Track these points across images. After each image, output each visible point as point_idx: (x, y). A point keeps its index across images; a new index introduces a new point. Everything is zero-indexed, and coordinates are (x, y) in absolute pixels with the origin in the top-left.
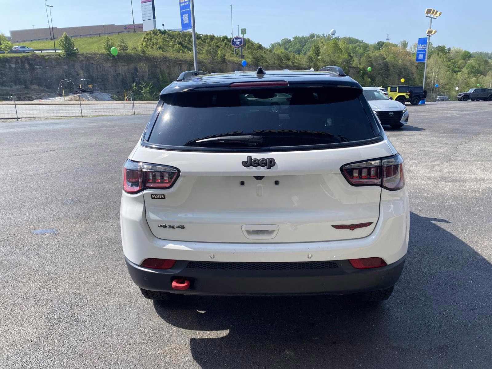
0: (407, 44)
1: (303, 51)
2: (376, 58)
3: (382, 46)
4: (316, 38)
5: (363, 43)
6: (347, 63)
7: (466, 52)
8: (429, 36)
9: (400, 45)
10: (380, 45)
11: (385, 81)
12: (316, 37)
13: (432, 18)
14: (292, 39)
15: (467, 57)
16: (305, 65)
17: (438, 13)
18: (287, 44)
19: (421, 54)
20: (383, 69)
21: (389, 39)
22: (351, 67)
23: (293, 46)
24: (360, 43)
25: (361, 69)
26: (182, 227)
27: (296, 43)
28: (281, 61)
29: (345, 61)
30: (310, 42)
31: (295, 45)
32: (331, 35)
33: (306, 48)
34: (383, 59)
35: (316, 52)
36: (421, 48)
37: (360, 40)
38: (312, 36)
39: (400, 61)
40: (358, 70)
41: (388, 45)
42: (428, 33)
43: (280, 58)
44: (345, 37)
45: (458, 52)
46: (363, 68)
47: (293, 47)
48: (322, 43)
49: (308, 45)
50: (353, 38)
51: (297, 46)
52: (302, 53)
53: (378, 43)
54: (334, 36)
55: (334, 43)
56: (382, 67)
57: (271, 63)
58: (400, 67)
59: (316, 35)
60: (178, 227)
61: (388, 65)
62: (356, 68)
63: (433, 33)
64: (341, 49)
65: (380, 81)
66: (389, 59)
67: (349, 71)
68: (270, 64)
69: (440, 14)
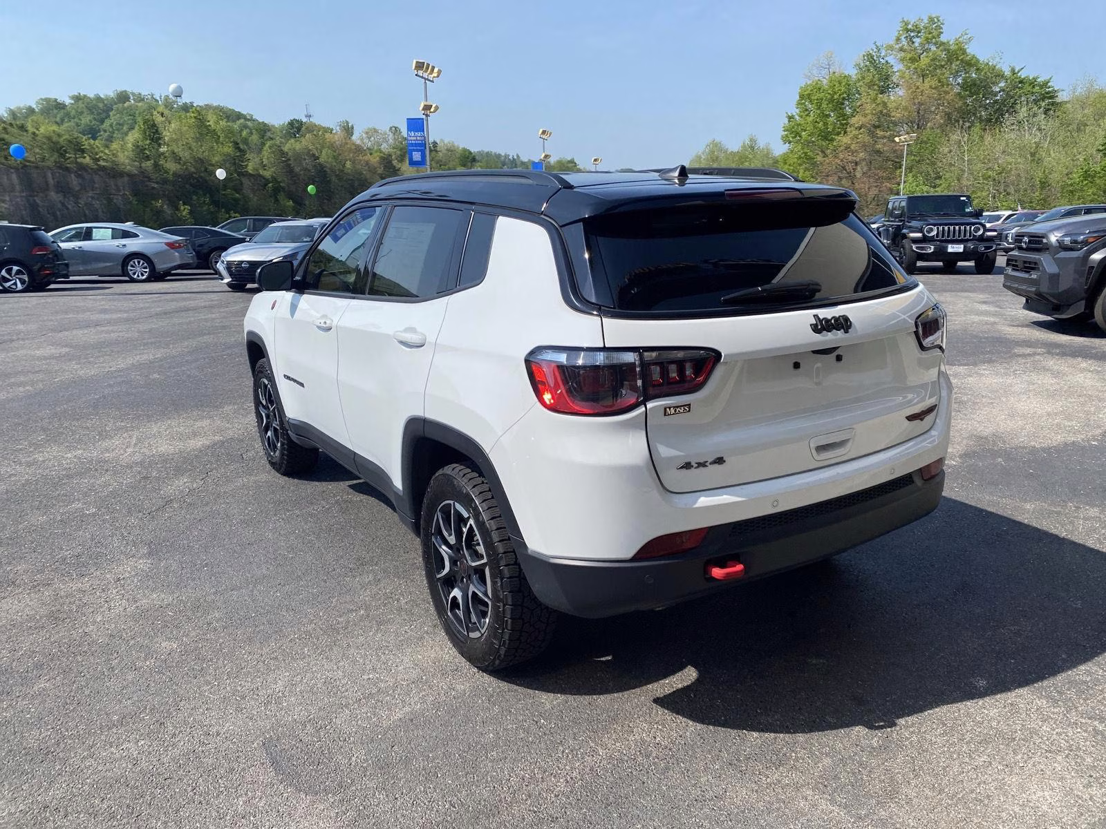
0: (352, 128)
1: (105, 131)
2: (298, 157)
3: (299, 130)
4: (132, 101)
5: (254, 120)
6: (235, 164)
7: (465, 150)
8: (427, 116)
9: (336, 129)
10: (296, 128)
11: (324, 207)
12: (134, 100)
13: (425, 79)
14: (68, 101)
15: (469, 160)
16: (128, 167)
17: (436, 70)
18: (55, 111)
19: (417, 150)
20: (317, 179)
21: (310, 116)
22: (245, 173)
23: (74, 118)
24: (246, 119)
25: (267, 180)
26: (720, 461)
27: (79, 111)
28: (62, 155)
29: (228, 160)
30: (120, 112)
31: (81, 117)
32: (171, 96)
33: (111, 126)
34: (313, 159)
35: (150, 136)
36: (415, 138)
37: (244, 112)
38: (123, 97)
39: (348, 164)
40: (261, 181)
41: (312, 128)
42: (423, 109)
43: (59, 146)
44: (206, 105)
45: (451, 150)
46: (272, 177)
47: (72, 120)
48: (162, 115)
49: (114, 118)
50: (227, 108)
51: (86, 119)
52: (101, 136)
53: (291, 124)
54: (181, 101)
55: (195, 117)
56: (313, 176)
57: (32, 160)
58: (351, 177)
59: (133, 94)
60: (714, 462)
61: (325, 171)
62: (256, 177)
63: (432, 110)
64: (214, 133)
65: (314, 206)
66: (325, 157)
67: (242, 184)
68: (29, 161)
69: (439, 72)
